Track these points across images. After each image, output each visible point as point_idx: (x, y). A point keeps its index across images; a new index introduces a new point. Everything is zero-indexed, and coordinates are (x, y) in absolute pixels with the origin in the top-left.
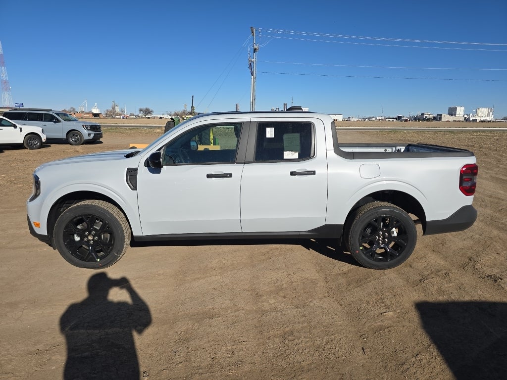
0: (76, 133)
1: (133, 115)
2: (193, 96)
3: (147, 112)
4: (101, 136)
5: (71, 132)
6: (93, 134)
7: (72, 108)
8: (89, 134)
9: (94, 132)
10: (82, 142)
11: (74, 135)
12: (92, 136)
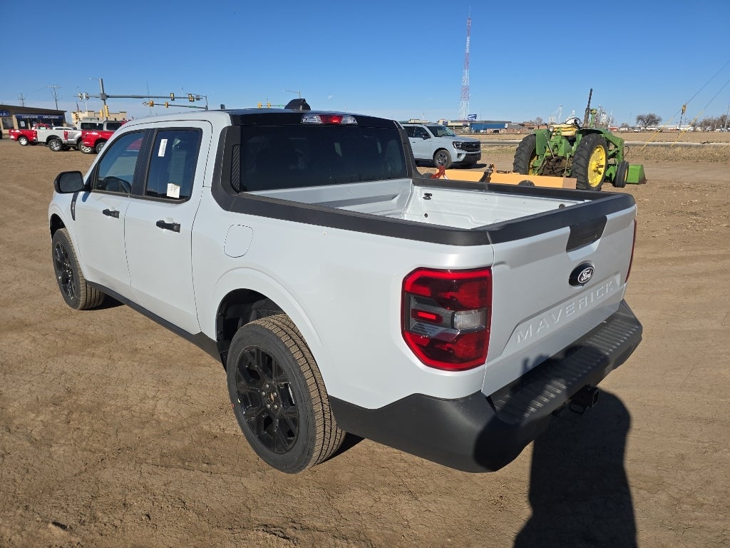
0: (444, 153)
1: (626, 126)
2: (591, 90)
3: (651, 120)
4: (478, 157)
5: (440, 151)
6: (464, 154)
7: (538, 119)
8: (459, 155)
9: (466, 152)
10: (449, 165)
11: (441, 155)
12: (462, 157)
